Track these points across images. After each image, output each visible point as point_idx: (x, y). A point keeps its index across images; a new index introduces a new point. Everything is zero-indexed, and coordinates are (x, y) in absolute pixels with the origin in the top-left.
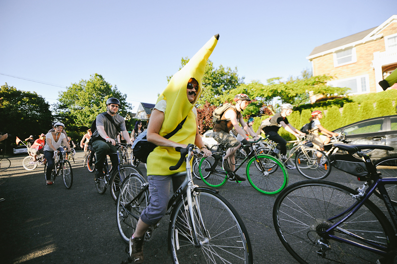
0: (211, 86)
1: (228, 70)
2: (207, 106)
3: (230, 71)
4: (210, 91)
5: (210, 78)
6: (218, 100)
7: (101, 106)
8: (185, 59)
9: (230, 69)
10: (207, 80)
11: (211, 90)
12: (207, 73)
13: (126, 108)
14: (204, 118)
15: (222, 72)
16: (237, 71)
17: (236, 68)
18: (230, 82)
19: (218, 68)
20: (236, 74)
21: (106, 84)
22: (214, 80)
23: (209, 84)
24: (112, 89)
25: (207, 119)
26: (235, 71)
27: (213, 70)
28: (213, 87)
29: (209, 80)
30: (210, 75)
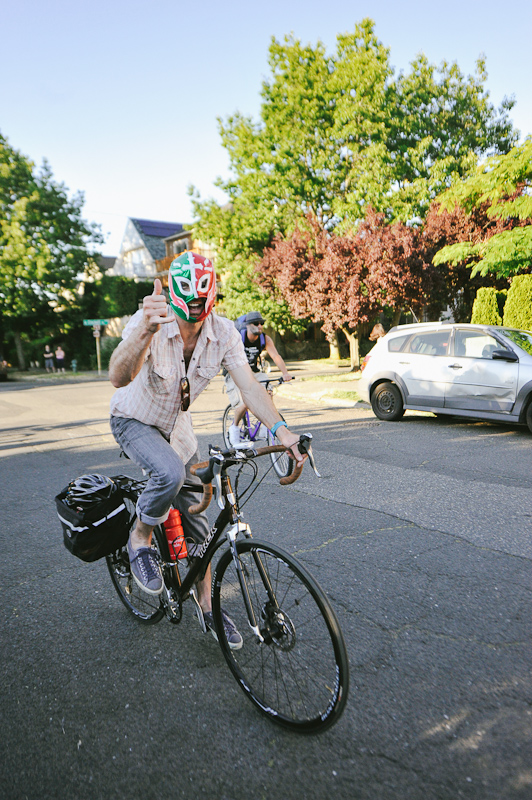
0: (382, 146)
1: (445, 76)
2: (373, 227)
3: (453, 81)
4: (378, 164)
5: (382, 114)
6: (409, 200)
7: (6, 236)
8: (283, 44)
9: (455, 71)
10: (368, 123)
11: (386, 160)
12: (369, 92)
13: (85, 238)
14: (365, 272)
15: (422, 85)
16: (485, 78)
17: (481, 65)
18: (454, 124)
19: (408, 72)
20: (479, 89)
21: (17, 159)
22: (395, 121)
23: (376, 138)
24: (37, 173)
25: (372, 277)
26: (477, 76)
27: (390, 81)
28: (390, 148)
29: (375, 120)
30: (378, 101)
